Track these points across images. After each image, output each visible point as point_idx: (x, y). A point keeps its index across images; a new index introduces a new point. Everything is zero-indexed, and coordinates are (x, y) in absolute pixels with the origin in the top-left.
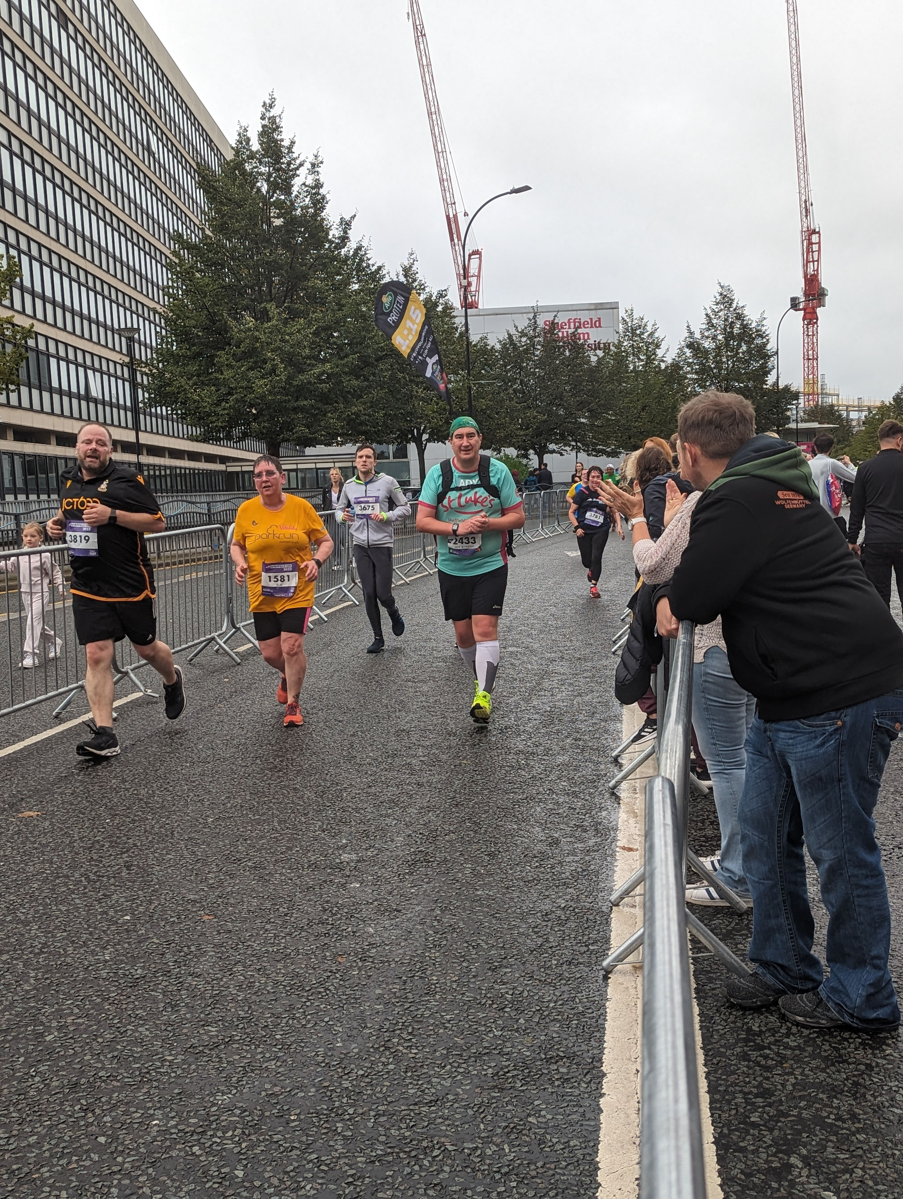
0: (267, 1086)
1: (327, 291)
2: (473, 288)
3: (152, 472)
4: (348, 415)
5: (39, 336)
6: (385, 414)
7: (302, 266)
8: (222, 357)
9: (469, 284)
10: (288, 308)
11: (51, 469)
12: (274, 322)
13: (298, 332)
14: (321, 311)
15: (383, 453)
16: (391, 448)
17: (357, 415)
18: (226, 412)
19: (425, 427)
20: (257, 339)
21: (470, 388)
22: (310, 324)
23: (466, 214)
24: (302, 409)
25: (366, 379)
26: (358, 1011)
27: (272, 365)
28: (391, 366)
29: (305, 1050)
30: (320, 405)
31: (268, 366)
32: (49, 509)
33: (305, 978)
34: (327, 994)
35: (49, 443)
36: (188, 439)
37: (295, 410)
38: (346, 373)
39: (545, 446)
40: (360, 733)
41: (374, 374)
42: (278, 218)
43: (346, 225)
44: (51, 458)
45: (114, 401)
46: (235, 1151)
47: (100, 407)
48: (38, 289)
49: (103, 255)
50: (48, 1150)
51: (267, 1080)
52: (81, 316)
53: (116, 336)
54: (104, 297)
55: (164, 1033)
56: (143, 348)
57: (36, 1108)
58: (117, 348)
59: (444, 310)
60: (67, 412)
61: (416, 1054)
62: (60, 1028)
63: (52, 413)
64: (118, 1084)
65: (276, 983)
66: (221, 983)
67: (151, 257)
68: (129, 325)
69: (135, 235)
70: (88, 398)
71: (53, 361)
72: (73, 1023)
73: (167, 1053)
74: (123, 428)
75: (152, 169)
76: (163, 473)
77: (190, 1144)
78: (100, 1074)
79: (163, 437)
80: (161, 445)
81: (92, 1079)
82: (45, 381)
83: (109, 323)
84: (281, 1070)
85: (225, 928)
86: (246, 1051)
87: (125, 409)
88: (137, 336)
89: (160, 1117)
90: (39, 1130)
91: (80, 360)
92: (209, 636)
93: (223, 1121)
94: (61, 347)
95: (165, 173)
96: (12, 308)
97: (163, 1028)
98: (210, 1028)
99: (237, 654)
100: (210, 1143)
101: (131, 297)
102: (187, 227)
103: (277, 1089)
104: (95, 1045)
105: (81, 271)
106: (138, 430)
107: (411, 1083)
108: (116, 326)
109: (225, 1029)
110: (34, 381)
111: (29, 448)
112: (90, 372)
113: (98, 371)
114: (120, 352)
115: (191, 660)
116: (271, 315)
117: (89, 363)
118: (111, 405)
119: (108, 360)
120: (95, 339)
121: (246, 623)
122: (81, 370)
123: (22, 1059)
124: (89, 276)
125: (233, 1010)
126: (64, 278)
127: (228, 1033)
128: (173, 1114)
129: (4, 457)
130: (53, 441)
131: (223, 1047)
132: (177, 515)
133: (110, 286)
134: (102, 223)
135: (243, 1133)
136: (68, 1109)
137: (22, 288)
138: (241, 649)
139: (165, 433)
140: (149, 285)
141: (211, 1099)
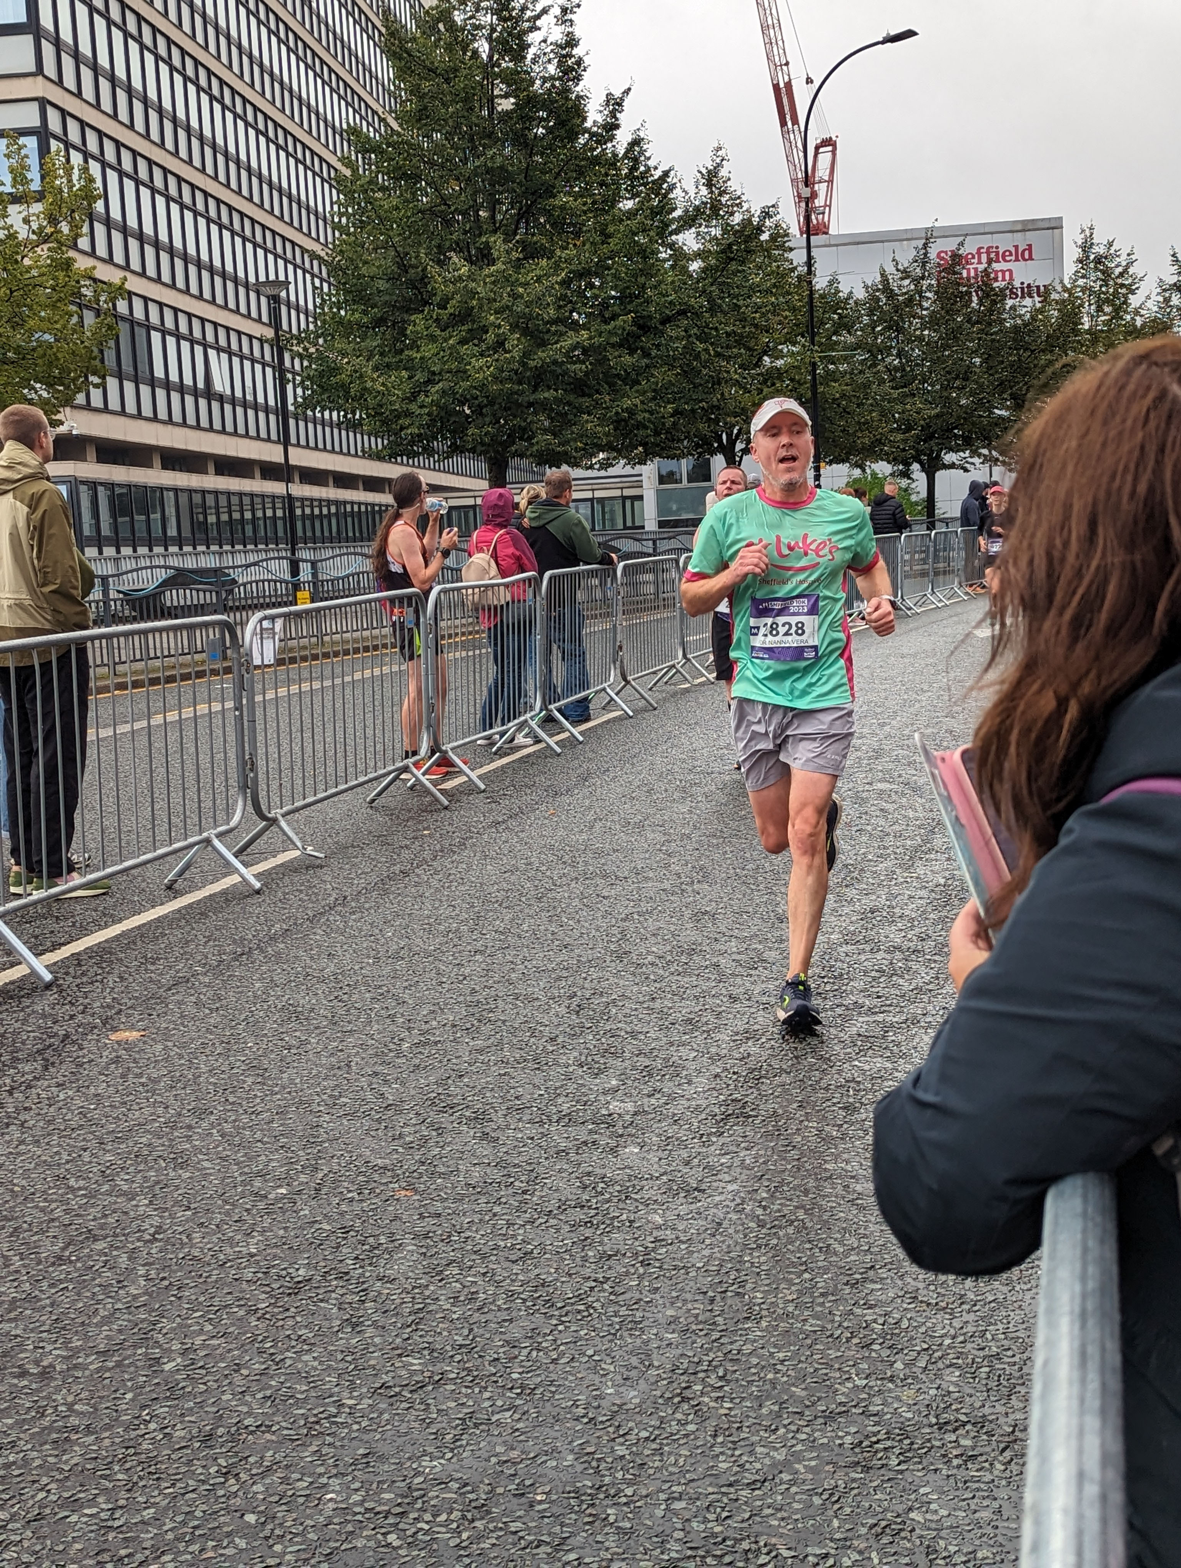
0: (499, 1449)
1: (585, 212)
2: (819, 202)
3: (308, 511)
4: (617, 413)
5: (134, 297)
6: (676, 413)
7: (544, 173)
8: (418, 323)
9: (814, 195)
10: (520, 242)
11: (154, 506)
12: (500, 266)
13: (536, 282)
14: (575, 245)
15: (671, 474)
16: (685, 465)
17: (631, 412)
18: (426, 410)
19: (740, 431)
20: (473, 294)
21: (814, 366)
22: (557, 267)
23: (809, 81)
24: (543, 406)
25: (646, 354)
26: (638, 1341)
27: (497, 335)
28: (686, 331)
29: (557, 1397)
30: (572, 397)
31: (490, 337)
32: (151, 567)
33: (556, 1289)
34: (590, 1315)
35: (150, 466)
36: (365, 456)
37: (531, 404)
38: (613, 346)
39: (939, 458)
40: (636, 917)
41: (658, 346)
42: (506, 98)
43: (615, 104)
44: (153, 489)
45: (249, 397)
46: (452, 1543)
47: (228, 408)
48: (132, 222)
49: (232, 166)
50: (171, 1530)
51: (500, 1440)
52: (199, 264)
53: (253, 295)
54: (233, 233)
55: (341, 1366)
56: (293, 313)
57: (153, 1468)
58: (254, 314)
59: (773, 238)
60: (177, 417)
61: (730, 1409)
62: (184, 1353)
63: (155, 419)
64: (274, 1438)
65: (511, 1295)
66: (427, 1293)
67: (306, 168)
68: (272, 277)
69: (280, 132)
70: (209, 393)
71: (156, 337)
72: (203, 1346)
73: (346, 1394)
74: (263, 440)
75: (308, 26)
76: (325, 511)
77: (383, 1530)
78: (246, 1422)
79: (325, 454)
80: (322, 466)
81: (233, 1429)
82: (143, 367)
83: (241, 274)
84: (520, 1425)
85: (432, 1210)
86: (467, 1396)
87: (267, 410)
88: (283, 294)
89: (338, 1488)
90: (158, 1500)
91: (197, 334)
92: (399, 764)
93: (432, 1498)
94: (168, 315)
95: (328, 31)
96: (93, 254)
97: (340, 1357)
98: (410, 1359)
99: (443, 792)
100: (413, 1530)
101: (274, 233)
102: (361, 117)
103: (514, 1454)
104: (237, 1379)
105: (197, 192)
106: (286, 443)
107: (722, 1453)
108: (252, 279)
109: (433, 1361)
110: (127, 366)
111: (120, 474)
112: (212, 353)
113: (224, 351)
114: (259, 320)
115: (373, 801)
116: (496, 254)
117: (210, 338)
118: (245, 405)
119: (239, 333)
120: (220, 300)
121: (456, 744)
122: (199, 350)
123: (129, 1396)
124: (210, 200)
125: (445, 1333)
126: (172, 204)
127: (438, 1368)
128: (357, 1485)
129: (83, 488)
130: (157, 462)
131: (430, 1388)
132: (348, 576)
133: (242, 215)
134: (229, 116)
135: (464, 1517)
136: (200, 1471)
137: (108, 222)
138: (449, 785)
139: (329, 447)
140: (304, 212)
141: (414, 1466)
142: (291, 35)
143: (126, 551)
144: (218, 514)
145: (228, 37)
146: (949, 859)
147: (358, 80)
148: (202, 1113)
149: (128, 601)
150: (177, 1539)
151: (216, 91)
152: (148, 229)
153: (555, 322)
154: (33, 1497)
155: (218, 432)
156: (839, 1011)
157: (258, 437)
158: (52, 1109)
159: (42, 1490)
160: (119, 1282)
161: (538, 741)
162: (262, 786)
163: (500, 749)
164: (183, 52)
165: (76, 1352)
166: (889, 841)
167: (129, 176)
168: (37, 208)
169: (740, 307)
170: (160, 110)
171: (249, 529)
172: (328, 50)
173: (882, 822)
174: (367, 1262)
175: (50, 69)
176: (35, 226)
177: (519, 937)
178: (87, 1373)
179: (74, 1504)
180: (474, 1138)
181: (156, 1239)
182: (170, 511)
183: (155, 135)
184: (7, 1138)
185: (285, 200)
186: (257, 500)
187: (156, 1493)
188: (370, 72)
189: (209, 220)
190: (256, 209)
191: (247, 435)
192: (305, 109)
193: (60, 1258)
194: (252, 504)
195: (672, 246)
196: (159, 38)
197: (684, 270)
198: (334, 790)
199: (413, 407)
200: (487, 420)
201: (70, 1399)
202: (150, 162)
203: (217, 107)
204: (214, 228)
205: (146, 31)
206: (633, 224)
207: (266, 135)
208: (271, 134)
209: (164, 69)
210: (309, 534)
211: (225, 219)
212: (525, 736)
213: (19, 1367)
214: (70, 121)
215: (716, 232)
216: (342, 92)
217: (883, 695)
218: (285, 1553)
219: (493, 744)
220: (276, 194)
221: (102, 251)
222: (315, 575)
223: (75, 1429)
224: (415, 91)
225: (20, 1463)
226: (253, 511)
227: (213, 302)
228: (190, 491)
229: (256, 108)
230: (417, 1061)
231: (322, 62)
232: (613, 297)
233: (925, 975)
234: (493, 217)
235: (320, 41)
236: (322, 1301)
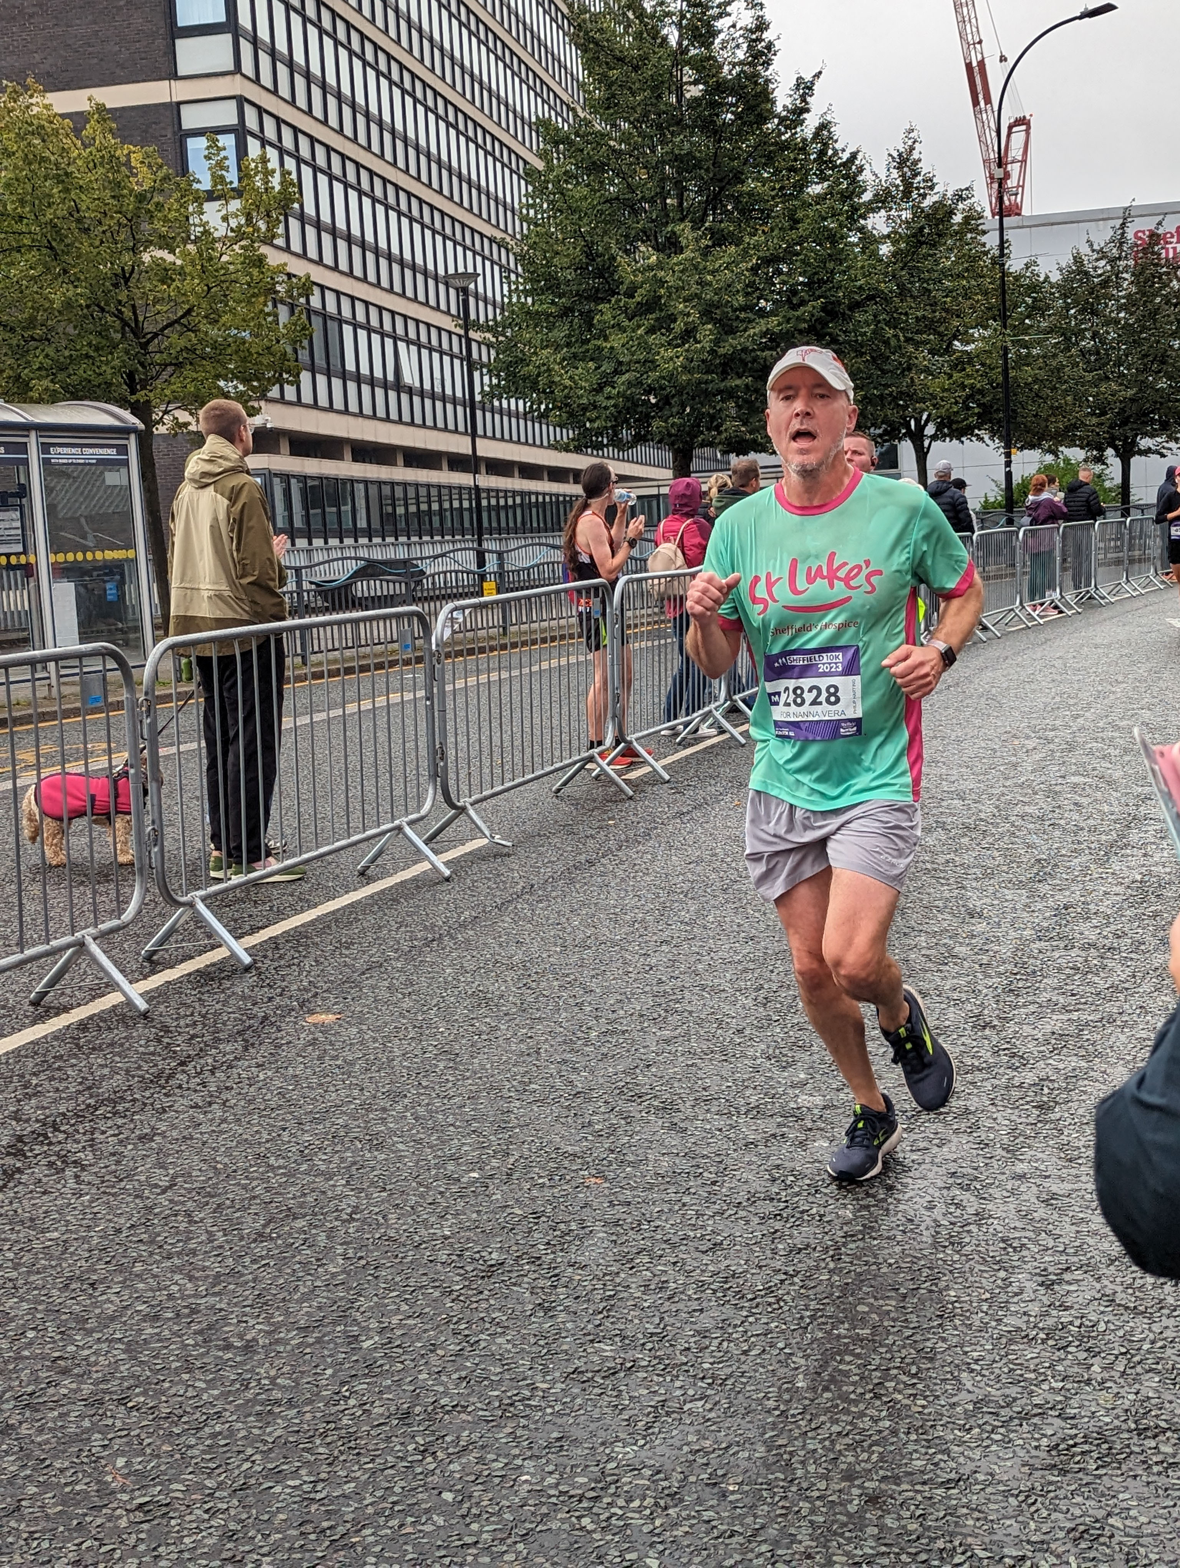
0: (691, 1438)
1: (773, 198)
2: (1012, 183)
5: (327, 292)
6: (865, 399)
7: (732, 159)
8: (605, 313)
9: (1007, 175)
10: (709, 229)
11: (345, 498)
12: (688, 254)
14: (763, 231)
18: (612, 402)
19: (929, 416)
20: (661, 283)
21: (1006, 350)
22: (745, 254)
23: (1003, 59)
24: (730, 394)
27: (686, 324)
28: (874, 316)
29: (748, 1388)
31: (679, 326)
32: (343, 559)
34: (781, 1308)
35: (341, 458)
36: (550, 447)
37: (719, 393)
38: (800, 332)
39: (1134, 443)
42: (695, 83)
43: (805, 88)
44: (344, 481)
45: (438, 389)
46: (645, 1529)
47: (416, 400)
48: (326, 217)
49: (423, 159)
50: (371, 1504)
51: (692, 1429)
52: (389, 257)
53: (442, 288)
54: (423, 226)
55: (534, 1349)
56: (481, 304)
57: (352, 1444)
58: (443, 307)
59: (967, 220)
60: (367, 410)
61: (923, 1407)
62: (381, 1331)
63: (346, 411)
64: (470, 1418)
65: (701, 1286)
66: (618, 1280)
67: (495, 159)
68: (461, 270)
69: (470, 125)
70: (399, 386)
71: (347, 330)
72: (400, 1326)
73: (539, 1378)
74: (450, 431)
75: (498, 17)
76: (510, 502)
77: (577, 1514)
78: (443, 1402)
79: (511, 445)
80: (508, 457)
81: (430, 1408)
82: (335, 361)
83: (430, 266)
84: (712, 1415)
85: (621, 1198)
86: (659, 1384)
87: (454, 401)
88: (472, 286)
89: (532, 1470)
90: (358, 1474)
91: (387, 327)
92: (585, 755)
93: (625, 1484)
94: (360, 308)
95: (518, 21)
96: (287, 249)
97: (533, 1341)
98: (602, 1345)
99: (628, 782)
100: (607, 1515)
101: (463, 225)
102: (550, 107)
103: (707, 1444)
104: (433, 1359)
105: (389, 186)
106: (474, 435)
107: (916, 1451)
108: (441, 271)
109: (624, 1348)
110: (320, 361)
111: (313, 466)
112: (401, 346)
113: (413, 343)
114: (448, 312)
115: (559, 790)
116: (684, 242)
117: (400, 331)
118: (433, 397)
119: (428, 325)
120: (409, 293)
121: (640, 734)
122: (389, 342)
123: (329, 1372)
124: (401, 193)
125: (636, 1321)
126: (364, 198)
127: (629, 1355)
128: (551, 1468)
129: (276, 481)
130: (348, 455)
131: (622, 1374)
132: (533, 567)
133: (432, 207)
134: (420, 109)
135: (656, 1504)
136: (398, 1448)
137: (302, 218)
138: (633, 775)
139: (515, 438)
140: (492, 203)
141: (607, 1451)
142: (481, 27)
143: (318, 542)
144: (406, 506)
145: (420, 30)
146: (1145, 855)
147: (547, 70)
148: (396, 1096)
149: (320, 593)
150: (376, 1513)
151: (407, 85)
152: (341, 224)
153: (743, 309)
154: (239, 1466)
155: (407, 424)
156: (1032, 1008)
157: (446, 429)
158: (252, 1089)
159: (247, 1460)
160: (318, 1260)
161: (722, 731)
162: (452, 775)
163: (684, 739)
164: (376, 47)
165: (277, 1327)
166: (1084, 835)
167: (323, 172)
168: (235, 205)
169: (930, 291)
170: (353, 105)
171: (436, 520)
172: (518, 41)
173: (1076, 816)
174: (559, 1247)
175: (247, 67)
176: (233, 223)
177: (705, 927)
178: (289, 1348)
179: (278, 1475)
180: (663, 1128)
181: (354, 1219)
182: (361, 503)
183: (348, 131)
184: (210, 1116)
185: (474, 191)
186: (444, 491)
187: (356, 1468)
188: (559, 62)
189: (400, 214)
190: (446, 201)
191: (435, 427)
192: (494, 101)
193: (261, 1235)
194: (440, 496)
195: (861, 229)
196: (353, 33)
197: (874, 254)
198: (521, 780)
199: (600, 398)
200: (675, 410)
201: (273, 1373)
202: (343, 157)
203: (409, 100)
204: (405, 221)
205: (341, 27)
206: (822, 208)
207: (456, 127)
208: (461, 127)
209: (357, 64)
210: (494, 525)
211: (415, 213)
212: (710, 726)
213: (224, 1340)
214: (266, 118)
215: (906, 215)
216: (531, 83)
217: (1076, 686)
218: (482, 1532)
219: (677, 735)
220: (465, 186)
221: (296, 246)
222: (501, 565)
223: (278, 1403)
224: (602, 79)
225: (226, 1433)
226: (440, 502)
227: (403, 295)
228: (380, 483)
229: (446, 101)
230: (605, 1050)
231: (512, 53)
232: (802, 283)
233: (1121, 973)
234: (681, 204)
235: (510, 32)
236: (515, 1285)
